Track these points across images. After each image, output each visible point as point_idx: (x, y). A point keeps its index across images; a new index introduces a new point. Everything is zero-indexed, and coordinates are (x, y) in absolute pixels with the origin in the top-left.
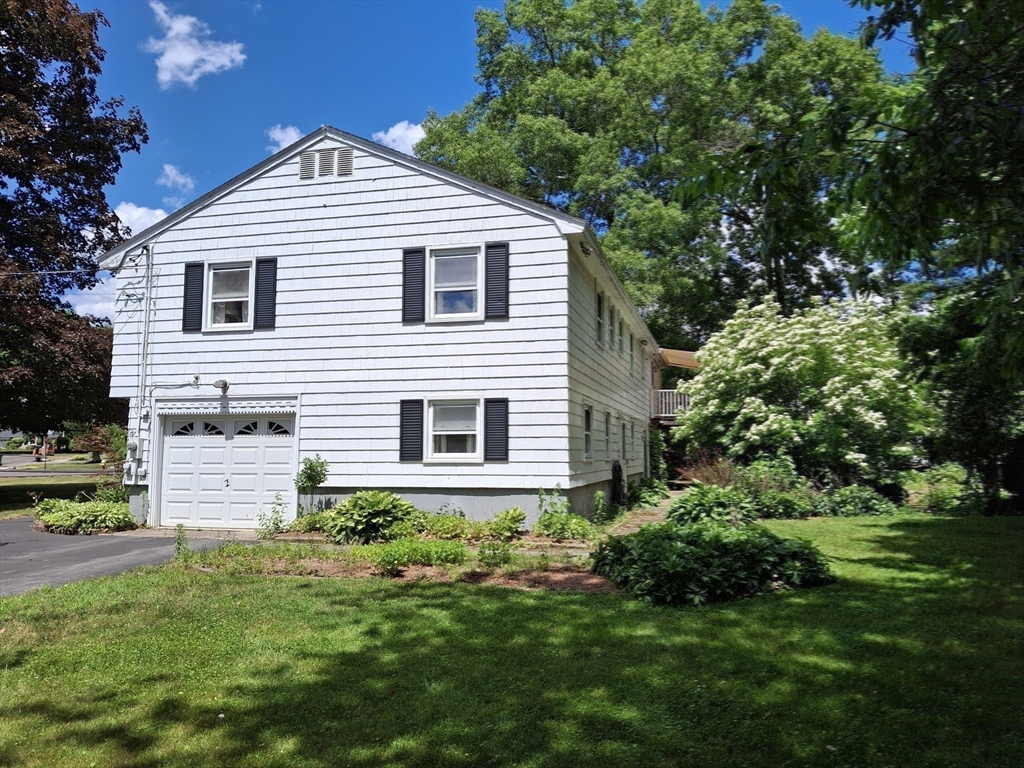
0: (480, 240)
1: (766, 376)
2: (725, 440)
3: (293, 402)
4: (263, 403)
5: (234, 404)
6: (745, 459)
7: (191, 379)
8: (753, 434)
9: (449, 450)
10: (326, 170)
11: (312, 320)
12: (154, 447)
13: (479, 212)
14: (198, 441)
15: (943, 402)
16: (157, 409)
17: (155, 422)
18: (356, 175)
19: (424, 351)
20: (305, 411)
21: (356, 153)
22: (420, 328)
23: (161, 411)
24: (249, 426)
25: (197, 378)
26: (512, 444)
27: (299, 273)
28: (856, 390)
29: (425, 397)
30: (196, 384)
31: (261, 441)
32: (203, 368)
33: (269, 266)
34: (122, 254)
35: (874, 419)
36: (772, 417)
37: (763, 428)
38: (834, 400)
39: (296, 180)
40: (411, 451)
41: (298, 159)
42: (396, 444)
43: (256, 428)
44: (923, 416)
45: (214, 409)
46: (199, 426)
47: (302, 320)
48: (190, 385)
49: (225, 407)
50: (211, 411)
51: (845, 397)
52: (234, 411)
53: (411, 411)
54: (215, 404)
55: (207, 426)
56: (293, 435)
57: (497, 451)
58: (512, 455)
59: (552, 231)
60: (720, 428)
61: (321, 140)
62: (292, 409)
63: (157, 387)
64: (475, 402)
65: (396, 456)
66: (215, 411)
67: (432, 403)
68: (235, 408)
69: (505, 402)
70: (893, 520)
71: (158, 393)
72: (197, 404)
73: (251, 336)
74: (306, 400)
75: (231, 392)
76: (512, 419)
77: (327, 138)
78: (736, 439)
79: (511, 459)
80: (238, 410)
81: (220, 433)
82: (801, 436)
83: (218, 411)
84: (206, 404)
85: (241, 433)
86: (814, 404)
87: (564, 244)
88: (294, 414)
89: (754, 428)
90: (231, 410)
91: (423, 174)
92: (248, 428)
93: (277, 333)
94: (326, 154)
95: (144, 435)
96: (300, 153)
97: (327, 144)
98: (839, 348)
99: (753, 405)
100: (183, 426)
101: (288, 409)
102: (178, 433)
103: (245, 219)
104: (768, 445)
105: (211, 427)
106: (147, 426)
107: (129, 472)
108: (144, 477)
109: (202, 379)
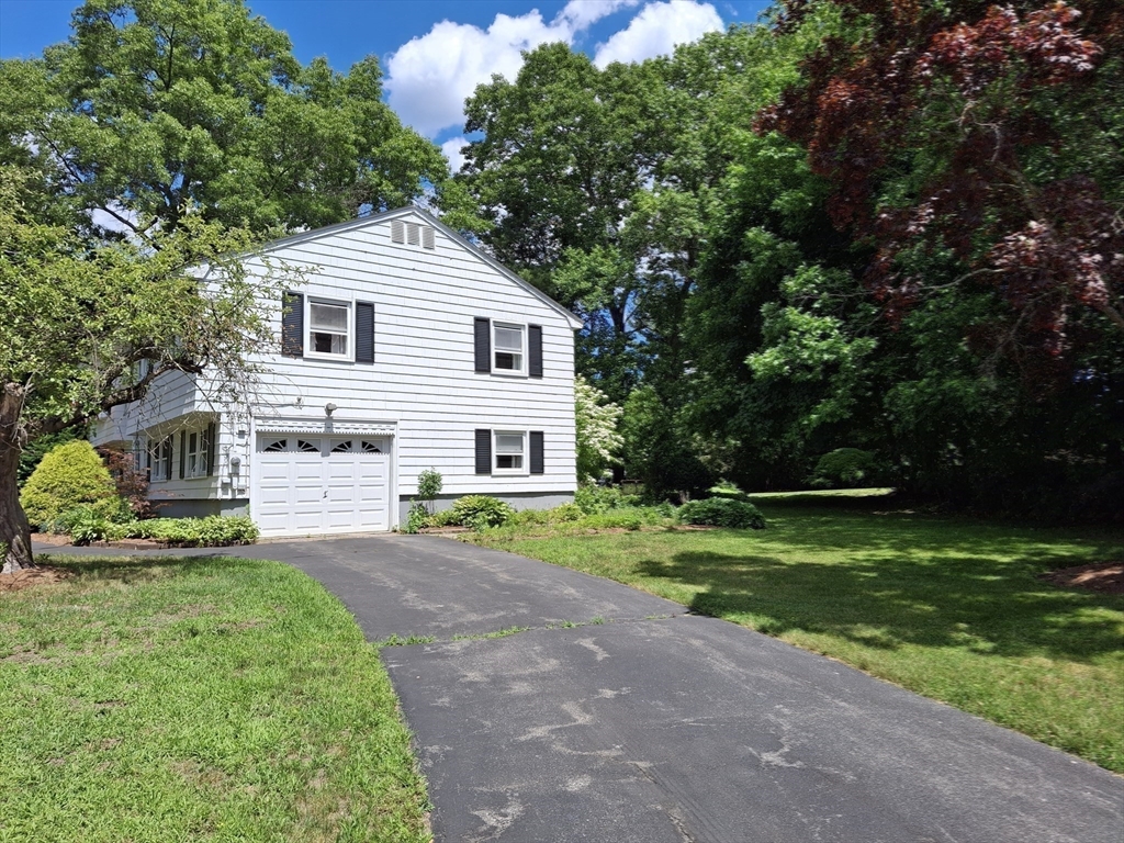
0: (525, 321)
3: (392, 426)
4: (366, 426)
5: (338, 425)
7: (295, 400)
9: (506, 466)
10: (413, 241)
11: (406, 360)
12: (252, 461)
13: (523, 301)
14: (292, 458)
16: (256, 425)
17: (253, 439)
18: (437, 251)
19: (489, 394)
20: (403, 434)
21: (436, 233)
22: (487, 377)
23: (260, 428)
24: (344, 445)
25: (299, 400)
26: (546, 462)
27: (393, 320)
29: (493, 428)
30: (299, 404)
31: (356, 459)
32: (304, 391)
33: (368, 309)
39: (388, 241)
40: (483, 467)
41: (389, 224)
42: (473, 461)
43: (350, 446)
45: (319, 428)
46: (294, 443)
47: (398, 360)
48: (292, 405)
49: (329, 427)
50: (315, 430)
52: (338, 431)
53: (483, 437)
54: (319, 424)
55: (301, 443)
56: (390, 451)
57: (537, 467)
58: (546, 470)
59: (565, 323)
61: (409, 215)
62: (391, 432)
63: (255, 404)
64: (522, 433)
65: (473, 470)
66: (319, 430)
67: (497, 432)
68: (339, 429)
69: (541, 434)
71: (256, 410)
72: (300, 423)
73: (352, 367)
74: (404, 424)
75: (334, 414)
76: (546, 446)
77: (413, 214)
79: (546, 472)
80: (342, 431)
81: (315, 450)
83: (322, 430)
84: (309, 424)
85: (335, 450)
87: (572, 334)
88: (393, 436)
90: (335, 431)
91: (486, 264)
92: (342, 446)
93: (375, 367)
94: (413, 227)
95: (242, 450)
96: (391, 220)
97: (414, 219)
100: (275, 443)
101: (388, 432)
102: (268, 449)
103: (343, 263)
105: (306, 444)
106: (243, 441)
107: (225, 486)
108: (242, 491)
109: (305, 401)
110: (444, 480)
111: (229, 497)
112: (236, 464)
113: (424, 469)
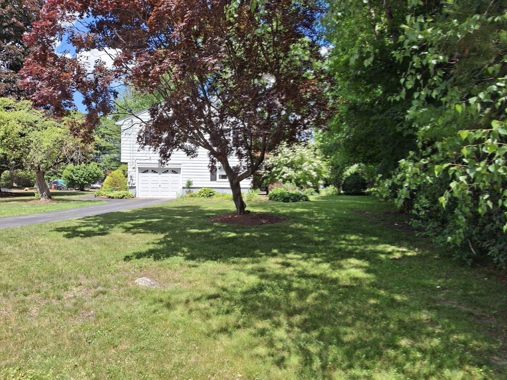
1: (289, 161)
2: (277, 178)
3: (180, 165)
4: (171, 165)
6: (284, 182)
7: (149, 158)
8: (284, 176)
9: (222, 178)
12: (137, 176)
14: (150, 175)
15: (330, 169)
16: (137, 166)
17: (137, 169)
20: (184, 168)
23: (139, 166)
24: (166, 171)
28: (310, 166)
31: (170, 176)
32: (152, 155)
34: (123, 121)
35: (314, 174)
36: (290, 172)
37: (287, 175)
38: (305, 168)
40: (214, 178)
42: (210, 177)
43: (168, 171)
44: (325, 173)
46: (151, 171)
48: (148, 160)
49: (159, 166)
50: (155, 167)
51: (308, 167)
54: (156, 165)
55: (152, 171)
56: (180, 173)
60: (276, 175)
62: (180, 167)
63: (137, 160)
65: (210, 179)
70: (316, 197)
71: (137, 161)
72: (150, 165)
74: (184, 165)
78: (280, 178)
81: (157, 173)
82: (296, 177)
84: (153, 165)
85: (163, 173)
86: (300, 169)
89: (285, 174)
95: (134, 173)
98: (307, 154)
99: (285, 169)
100: (145, 171)
101: (178, 167)
102: (143, 172)
104: (289, 179)
105: (154, 171)
106: (134, 170)
107: (129, 183)
108: (134, 184)
109: (152, 158)
110: (194, 183)
111: (130, 186)
112: (131, 177)
113: (188, 179)
